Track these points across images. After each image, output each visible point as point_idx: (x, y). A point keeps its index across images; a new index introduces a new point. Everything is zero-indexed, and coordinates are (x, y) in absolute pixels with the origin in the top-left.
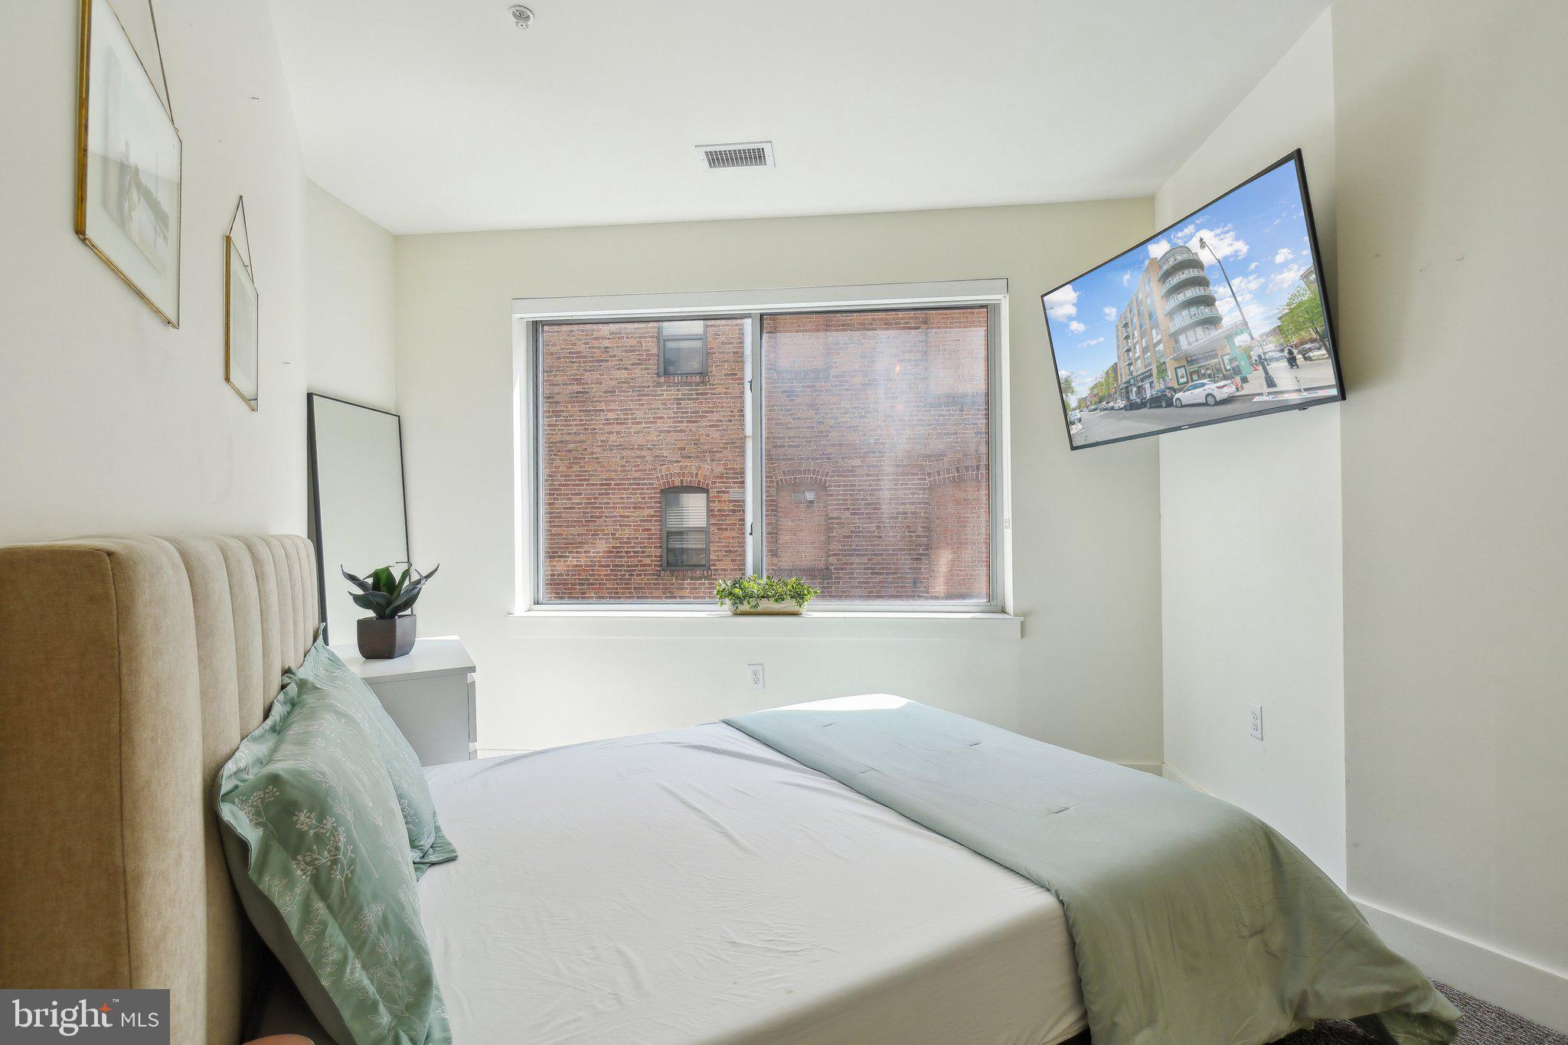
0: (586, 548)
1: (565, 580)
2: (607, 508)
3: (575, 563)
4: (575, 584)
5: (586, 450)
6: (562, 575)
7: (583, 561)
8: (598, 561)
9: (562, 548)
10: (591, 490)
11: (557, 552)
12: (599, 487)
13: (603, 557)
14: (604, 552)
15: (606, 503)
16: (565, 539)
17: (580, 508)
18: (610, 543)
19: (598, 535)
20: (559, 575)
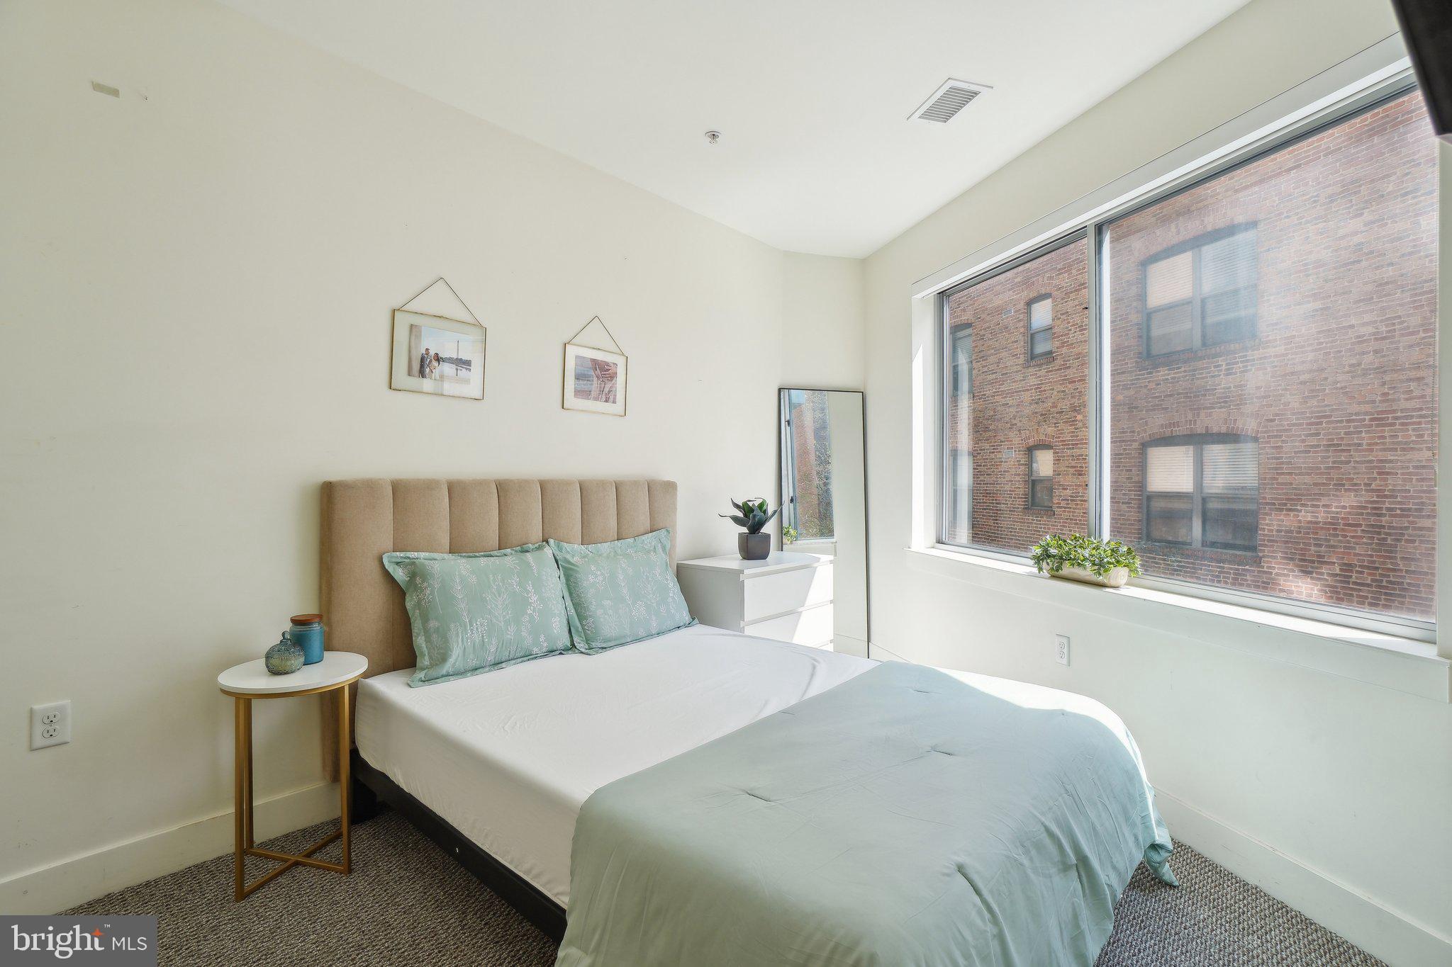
0: (1325, 501)
1: (1295, 538)
2: (1357, 450)
3: (1309, 519)
4: (1309, 544)
5: (1326, 379)
6: (1291, 532)
7: (1321, 516)
8: (1343, 518)
9: (1293, 500)
10: (1334, 428)
11: (1286, 504)
12: (1345, 424)
13: (1349, 513)
14: (1352, 507)
15: (1355, 444)
16: (1295, 489)
17: (1316, 452)
18: (1361, 496)
19: (1344, 485)
20: (1287, 532)
